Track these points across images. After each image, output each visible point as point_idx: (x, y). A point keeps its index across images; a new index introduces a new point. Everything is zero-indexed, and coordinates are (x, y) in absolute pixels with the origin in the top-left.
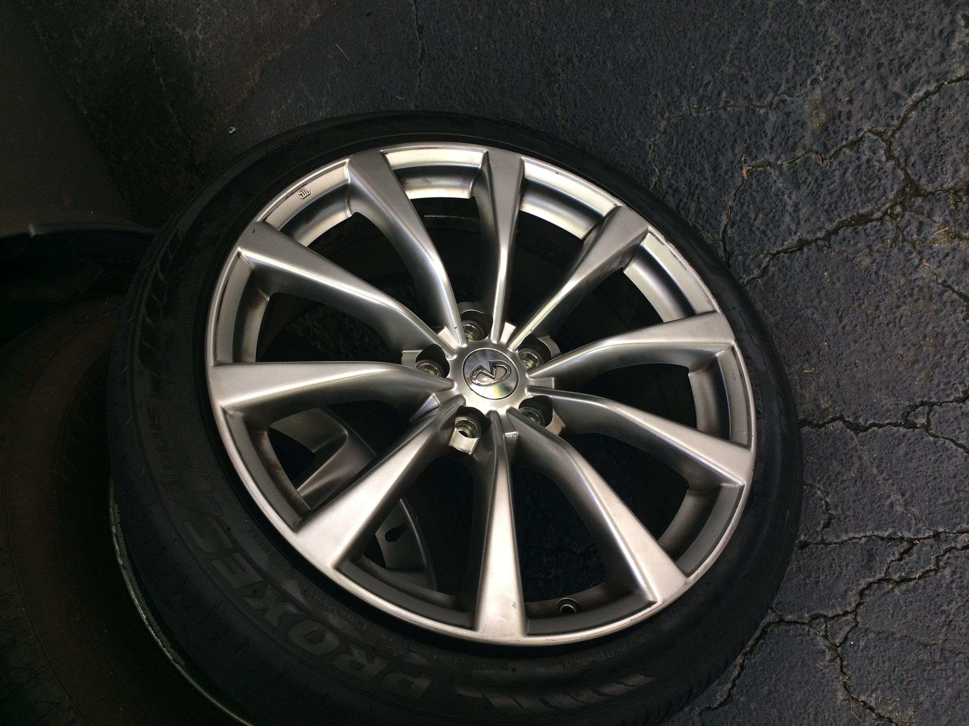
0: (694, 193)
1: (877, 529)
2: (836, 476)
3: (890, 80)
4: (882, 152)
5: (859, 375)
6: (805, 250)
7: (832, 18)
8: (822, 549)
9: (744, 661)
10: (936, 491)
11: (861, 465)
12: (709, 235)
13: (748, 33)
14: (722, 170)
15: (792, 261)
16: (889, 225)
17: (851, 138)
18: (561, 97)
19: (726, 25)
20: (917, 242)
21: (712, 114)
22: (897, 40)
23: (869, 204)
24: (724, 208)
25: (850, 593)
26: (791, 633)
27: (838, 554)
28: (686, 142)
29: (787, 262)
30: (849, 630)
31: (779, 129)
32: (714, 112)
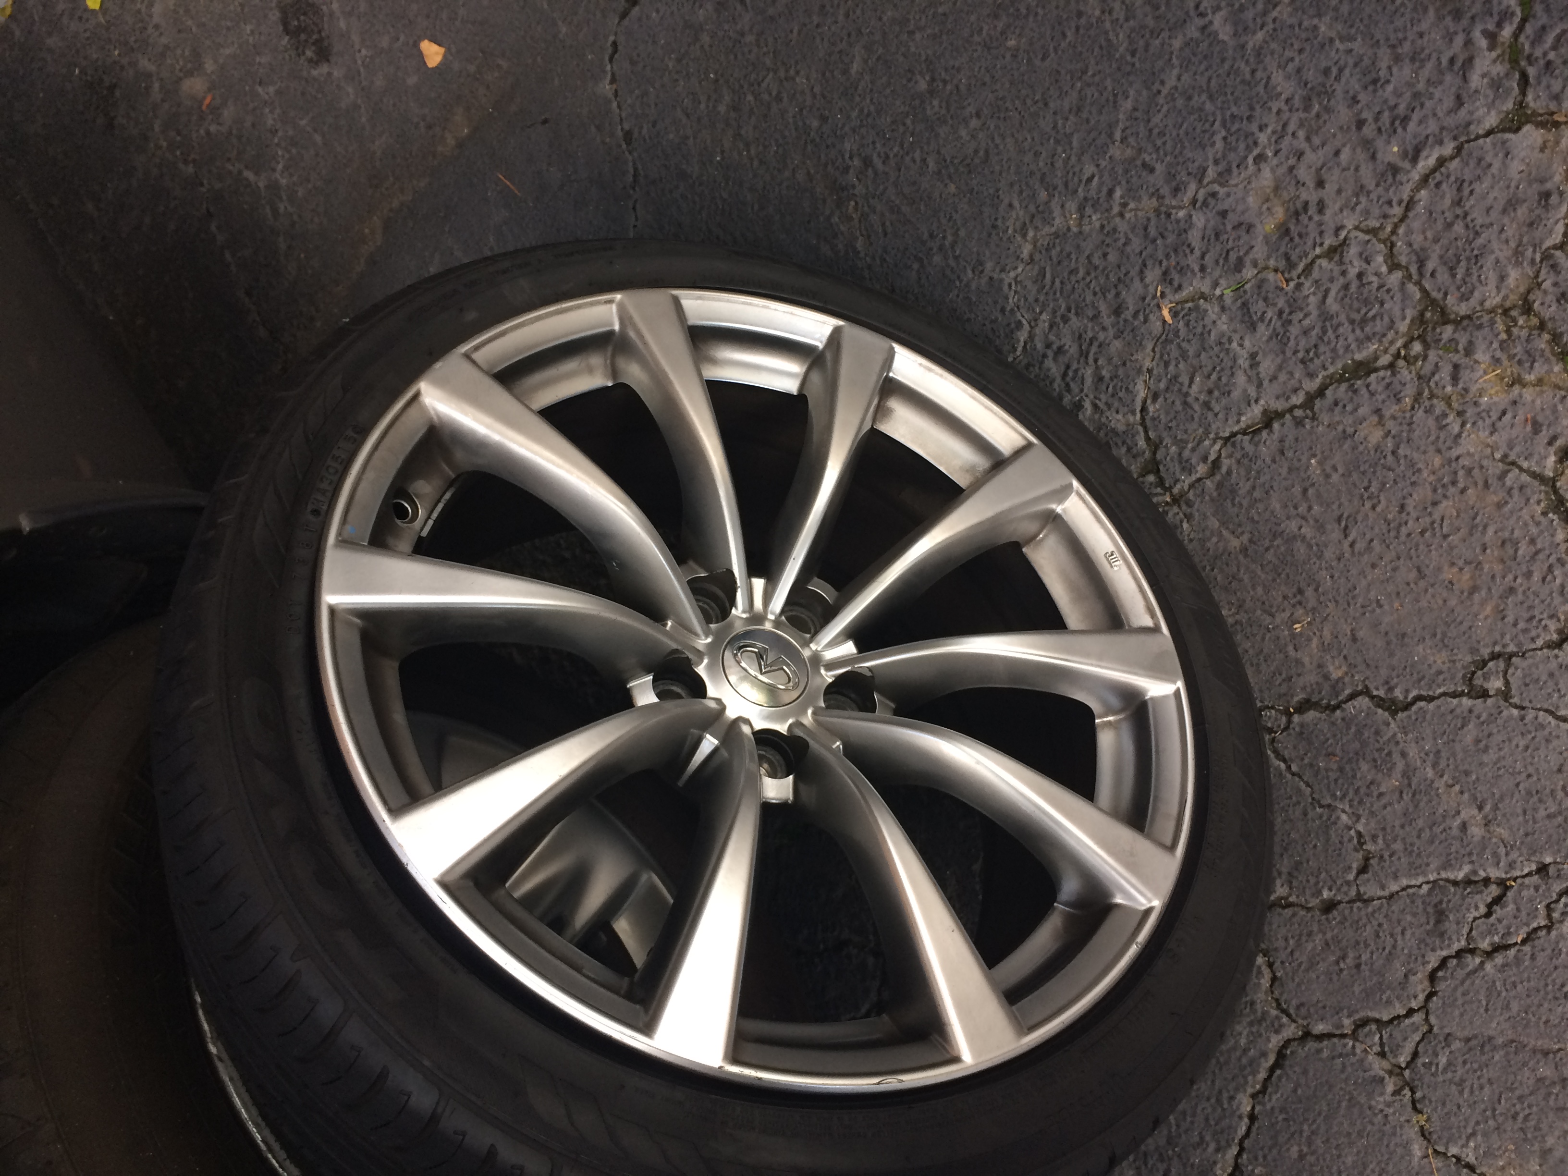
0: (1088, 353)
1: (1445, 869)
2: (1368, 787)
3: (1380, 143)
4: (1380, 259)
5: (1387, 619)
6: (1276, 426)
7: (1276, 56)
8: (1359, 909)
9: (1253, 1108)
10: (1532, 796)
11: (1407, 765)
12: (1120, 417)
13: (1145, 93)
14: (1127, 312)
15: (1256, 445)
16: (1405, 374)
17: (1327, 242)
18: (860, 221)
19: (1108, 83)
20: (1454, 398)
21: (1102, 227)
22: (1382, 81)
23: (1370, 344)
24: (1139, 371)
25: (1412, 979)
26: (1325, 1054)
27: (1386, 916)
28: (1066, 274)
29: (1249, 448)
30: (1418, 1039)
31: (1212, 240)
32: (1105, 223)
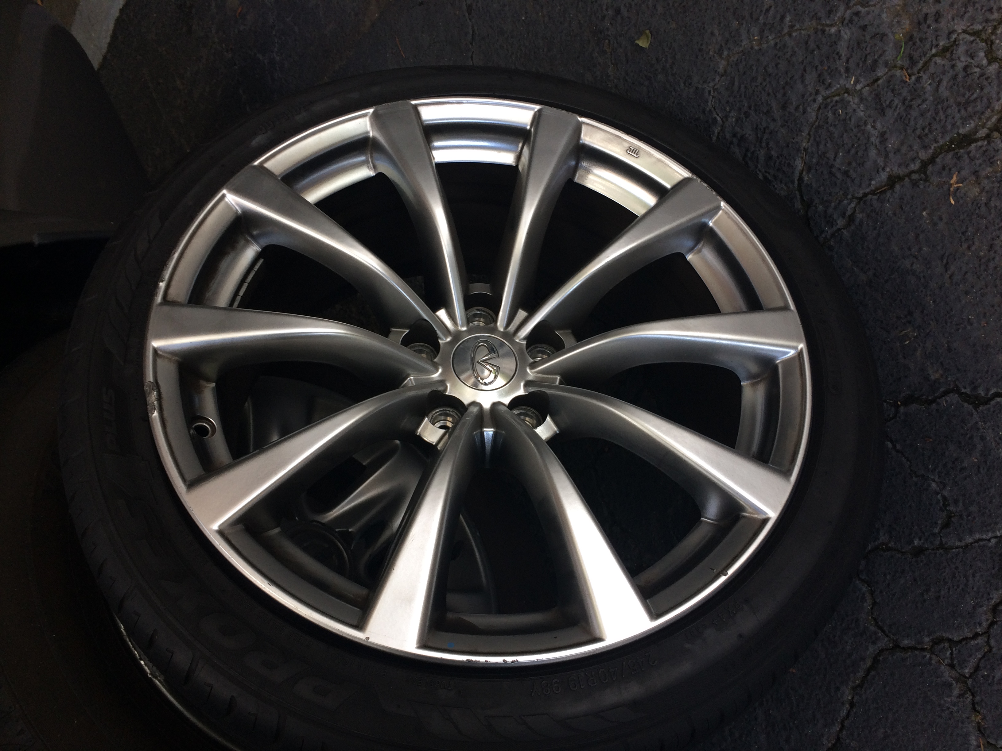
0: (762, 138)
4: (982, 54)
5: (975, 334)
6: (898, 187)
8: (941, 555)
9: (853, 698)
11: (985, 447)
12: (783, 185)
14: (791, 107)
15: (882, 203)
16: (998, 143)
17: (942, 44)
21: (776, 44)
23: (971, 121)
24: (798, 150)
25: (980, 610)
26: (909, 662)
27: (962, 561)
28: (749, 81)
29: (876, 204)
31: (855, 48)
32: (778, 41)
